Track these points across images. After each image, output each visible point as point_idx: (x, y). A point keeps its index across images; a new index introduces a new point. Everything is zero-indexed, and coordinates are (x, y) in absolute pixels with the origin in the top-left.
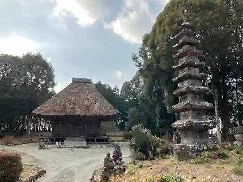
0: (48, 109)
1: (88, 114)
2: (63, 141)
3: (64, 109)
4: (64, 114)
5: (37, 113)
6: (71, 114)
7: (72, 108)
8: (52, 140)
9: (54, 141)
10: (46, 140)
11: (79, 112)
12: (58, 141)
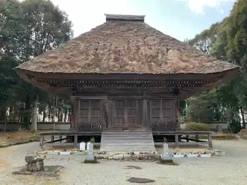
0: (57, 61)
1: (156, 70)
2: (98, 139)
3: (97, 61)
4: (98, 70)
5: (29, 69)
6: (116, 70)
7: (116, 60)
8: (71, 139)
9: (76, 139)
10: (57, 138)
11: (135, 67)
12: (86, 139)
